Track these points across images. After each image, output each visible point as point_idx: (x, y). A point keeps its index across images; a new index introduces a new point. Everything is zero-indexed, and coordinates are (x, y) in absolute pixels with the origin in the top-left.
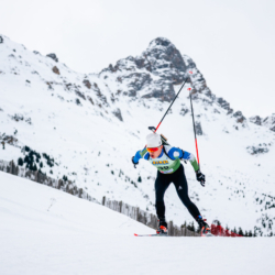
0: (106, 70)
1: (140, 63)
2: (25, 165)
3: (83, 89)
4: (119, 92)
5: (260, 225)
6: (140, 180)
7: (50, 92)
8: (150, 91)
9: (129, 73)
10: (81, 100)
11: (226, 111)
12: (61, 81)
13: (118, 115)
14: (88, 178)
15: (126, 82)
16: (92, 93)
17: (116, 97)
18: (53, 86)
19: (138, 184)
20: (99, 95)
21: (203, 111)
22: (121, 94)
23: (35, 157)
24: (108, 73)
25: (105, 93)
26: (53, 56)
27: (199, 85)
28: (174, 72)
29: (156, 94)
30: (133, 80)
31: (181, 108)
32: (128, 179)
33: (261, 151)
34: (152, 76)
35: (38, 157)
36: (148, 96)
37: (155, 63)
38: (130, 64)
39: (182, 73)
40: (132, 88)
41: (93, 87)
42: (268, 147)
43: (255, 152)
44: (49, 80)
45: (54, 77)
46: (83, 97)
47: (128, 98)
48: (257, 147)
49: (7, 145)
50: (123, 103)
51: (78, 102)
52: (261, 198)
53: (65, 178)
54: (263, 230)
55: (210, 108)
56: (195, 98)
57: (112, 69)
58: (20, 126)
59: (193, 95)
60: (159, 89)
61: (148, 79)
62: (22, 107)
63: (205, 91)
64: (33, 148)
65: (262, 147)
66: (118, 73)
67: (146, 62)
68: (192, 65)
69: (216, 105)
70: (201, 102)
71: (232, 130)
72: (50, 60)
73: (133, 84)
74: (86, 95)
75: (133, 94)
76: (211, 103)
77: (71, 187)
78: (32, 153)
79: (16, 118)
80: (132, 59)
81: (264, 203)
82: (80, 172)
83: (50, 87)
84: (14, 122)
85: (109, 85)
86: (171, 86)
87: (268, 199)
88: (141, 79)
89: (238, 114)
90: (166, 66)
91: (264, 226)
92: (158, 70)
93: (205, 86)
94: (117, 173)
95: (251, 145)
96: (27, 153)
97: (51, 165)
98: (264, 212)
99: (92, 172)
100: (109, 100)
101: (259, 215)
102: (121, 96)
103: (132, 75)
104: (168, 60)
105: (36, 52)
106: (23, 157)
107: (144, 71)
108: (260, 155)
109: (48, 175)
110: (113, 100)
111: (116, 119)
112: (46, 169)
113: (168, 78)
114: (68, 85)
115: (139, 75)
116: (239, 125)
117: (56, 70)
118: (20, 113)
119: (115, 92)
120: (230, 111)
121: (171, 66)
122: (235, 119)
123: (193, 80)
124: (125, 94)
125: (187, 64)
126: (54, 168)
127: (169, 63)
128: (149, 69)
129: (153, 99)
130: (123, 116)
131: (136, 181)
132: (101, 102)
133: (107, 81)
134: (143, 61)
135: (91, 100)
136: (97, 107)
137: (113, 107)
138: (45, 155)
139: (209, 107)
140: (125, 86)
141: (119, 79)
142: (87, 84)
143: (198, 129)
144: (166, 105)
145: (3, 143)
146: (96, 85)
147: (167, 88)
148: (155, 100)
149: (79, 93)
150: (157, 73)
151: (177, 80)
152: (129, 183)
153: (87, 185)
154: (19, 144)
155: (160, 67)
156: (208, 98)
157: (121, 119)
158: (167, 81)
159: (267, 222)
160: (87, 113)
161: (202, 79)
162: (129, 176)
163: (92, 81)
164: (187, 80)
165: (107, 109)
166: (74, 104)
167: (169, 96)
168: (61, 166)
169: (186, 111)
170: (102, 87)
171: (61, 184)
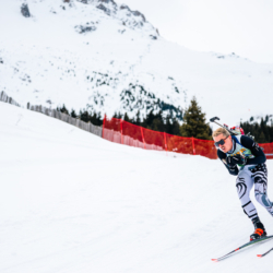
5: (92, 102)
33: (89, 29)
42: (96, 25)
43: (83, 31)
48: (85, 26)
52: (92, 76)
65: (90, 25)
71: (59, 10)
81: (95, 81)
87: (99, 77)
91: (96, 103)
95: (79, 24)
98: (96, 89)
101: (91, 93)
108: (88, 33)
116: (66, 5)
143: (25, 11)
159: (99, 99)
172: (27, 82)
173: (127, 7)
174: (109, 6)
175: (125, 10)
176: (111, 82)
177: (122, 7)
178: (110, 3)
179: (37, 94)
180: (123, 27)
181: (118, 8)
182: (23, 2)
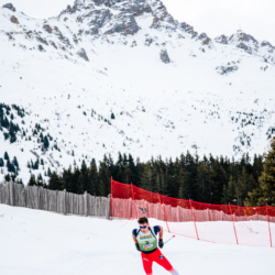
0: (65, 11)
3: (45, 35)
4: (81, 32)
5: (238, 143)
6: (113, 117)
7: (12, 42)
8: (112, 27)
9: (88, 11)
10: (44, 45)
11: (191, 35)
12: (21, 30)
13: (83, 55)
14: (61, 122)
15: (86, 21)
16: (54, 38)
17: (78, 37)
18: (14, 36)
19: (112, 121)
20: (61, 37)
21: (168, 39)
22: (83, 34)
23: (4, 110)
24: (67, 15)
25: (67, 35)
26: (10, 6)
27: (160, 14)
28: (133, 4)
29: (118, 29)
30: (93, 18)
31: (145, 38)
32: (101, 118)
33: (230, 69)
34: (112, 11)
35: (8, 109)
36: (110, 32)
38: (88, 2)
40: (93, 26)
41: (54, 31)
42: (237, 64)
44: (9, 31)
45: (13, 27)
46: (45, 42)
47: (90, 37)
48: (226, 66)
50: (86, 42)
51: (41, 48)
52: (236, 116)
53: (38, 127)
54: (242, 147)
55: (175, 35)
56: (158, 26)
57: (71, 10)
59: (156, 24)
60: (120, 23)
61: (108, 15)
63: (166, 19)
65: (232, 65)
66: (78, 14)
69: (179, 31)
70: (164, 29)
71: (199, 53)
72: (7, 10)
73: (93, 22)
74: (48, 40)
75: (95, 31)
76: (174, 29)
77: (45, 134)
78: (1, 106)
81: (240, 121)
82: (52, 117)
83: (11, 38)
85: (70, 26)
86: (132, 18)
87: (244, 117)
88: (101, 15)
89: (202, 36)
91: (243, 144)
92: (117, 4)
93: (166, 13)
94: (89, 114)
95: (220, 65)
97: (22, 116)
98: (241, 130)
99: (63, 116)
100: (72, 42)
101: (236, 134)
102: (83, 36)
103: (91, 13)
107: (103, 7)
108: (230, 74)
109: (21, 126)
110: (76, 41)
111: (82, 60)
112: (17, 121)
113: (128, 11)
114: (29, 33)
115: (98, 12)
116: (206, 47)
117: (14, 20)
119: (76, 32)
120: (195, 34)
122: (200, 42)
123: (153, 9)
124: (87, 33)
126: (26, 118)
128: (108, 4)
129: (116, 33)
130: (88, 55)
131: (109, 118)
132: (64, 45)
133: (67, 22)
135: (53, 44)
136: (60, 50)
137: (77, 48)
138: (14, 106)
139: (173, 33)
140: (86, 26)
141: (79, 19)
142: (48, 29)
143: (165, 57)
144: (130, 38)
146: (56, 29)
147: (128, 20)
148: (118, 35)
149: (41, 39)
150: (117, 7)
151: (138, 11)
152: (102, 122)
153: (60, 129)
155: (119, 1)
156: (170, 25)
157: (87, 59)
158: (128, 14)
159: (245, 140)
160: (51, 58)
161: (162, 7)
162: (102, 114)
163: (52, 24)
164: (148, 10)
165: (72, 51)
166: (37, 51)
167: (132, 29)
168: (32, 115)
169: (151, 41)
170: (62, 29)
171: (35, 133)
172: (170, 129)
173: (268, 44)
174: (250, 44)
175: (267, 47)
176: (257, 121)
177: (264, 44)
178: (251, 41)
179: (181, 140)
180: (265, 65)
181: (259, 45)
182: (162, 47)
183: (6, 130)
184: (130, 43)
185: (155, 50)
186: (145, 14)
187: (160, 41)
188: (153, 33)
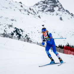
0: (35, 5)
1: (44, 2)
2: (15, 32)
3: (29, 11)
4: (39, 11)
7: (21, 12)
8: (47, 10)
9: (41, 5)
11: (68, 13)
12: (23, 9)
13: (39, 17)
15: (41, 8)
16: (32, 12)
17: (38, 12)
18: (21, 10)
20: (34, 12)
21: (62, 14)
22: (40, 11)
23: (18, 30)
24: (36, 6)
25: (35, 11)
26: (21, 3)
27: (60, 7)
28: (53, 4)
29: (49, 10)
30: (42, 7)
31: (56, 13)
35: (19, 30)
36: (47, 11)
37: (48, 2)
38: (41, 3)
39: (56, 4)
40: (42, 9)
41: (32, 10)
44: (20, 9)
45: (21, 8)
46: (29, 13)
47: (41, 12)
49: (10, 27)
50: (40, 14)
51: (28, 14)
53: (26, 35)
55: (64, 13)
56: (60, 10)
57: (37, 5)
58: (13, 22)
59: (59, 10)
60: (50, 9)
61: (46, 6)
62: (13, 17)
63: (62, 9)
64: (17, 28)
66: (38, 6)
67: (46, 2)
68: (58, 2)
70: (61, 11)
71: (70, 18)
72: (20, 4)
73: (43, 8)
74: (30, 12)
75: (43, 11)
76: (64, 12)
77: (28, 37)
78: (17, 29)
79: (12, 20)
80: (42, 1)
82: (30, 33)
83: (20, 11)
84: (11, 21)
86: (53, 8)
88: (45, 7)
89: (71, 14)
90: (51, 3)
92: (49, 4)
93: (62, 7)
94: (40, 32)
96: (16, 29)
97: (22, 32)
99: (33, 33)
100: (36, 13)
102: (40, 12)
103: (42, 6)
104: (51, 1)
105: (16, 2)
106: (15, 30)
107: (45, 4)
109: (22, 35)
110: (38, 13)
111: (39, 18)
112: (21, 33)
113: (52, 6)
114: (25, 10)
115: (44, 6)
116: (72, 17)
117: (22, 6)
118: (13, 18)
119: (38, 11)
120: (69, 13)
121: (53, 3)
122: (71, 15)
123: (59, 6)
124: (41, 11)
125: (57, 1)
127: (52, 2)
128: (47, 4)
129: (48, 12)
130: (41, 17)
132: (35, 14)
133: (36, 8)
134: (45, 2)
135: (32, 13)
136: (33, 15)
137: (38, 15)
138: (20, 29)
139: (63, 13)
140: (41, 9)
141: (39, 7)
142: (30, 9)
143: (61, 19)
144: (52, 13)
145: (9, 27)
146: (33, 9)
147: (52, 8)
148: (49, 12)
149: (28, 12)
150: (49, 5)
151: (55, 6)
153: (32, 36)
154: (13, 27)
155: (50, 3)
156: (63, 10)
157: (40, 18)
158: (52, 7)
160: (31, 17)
161: (61, 5)
163: (32, 8)
164: (57, 6)
165: (36, 15)
166: (27, 15)
167: (53, 11)
168: (25, 32)
169: (57, 14)
170: (34, 10)
171: (26, 37)
179: (64, 41)
182: (60, 16)
183: (18, 35)
184: (52, 14)
185: (59, 17)
186: (56, 7)
187: (60, 14)
188: (58, 12)
